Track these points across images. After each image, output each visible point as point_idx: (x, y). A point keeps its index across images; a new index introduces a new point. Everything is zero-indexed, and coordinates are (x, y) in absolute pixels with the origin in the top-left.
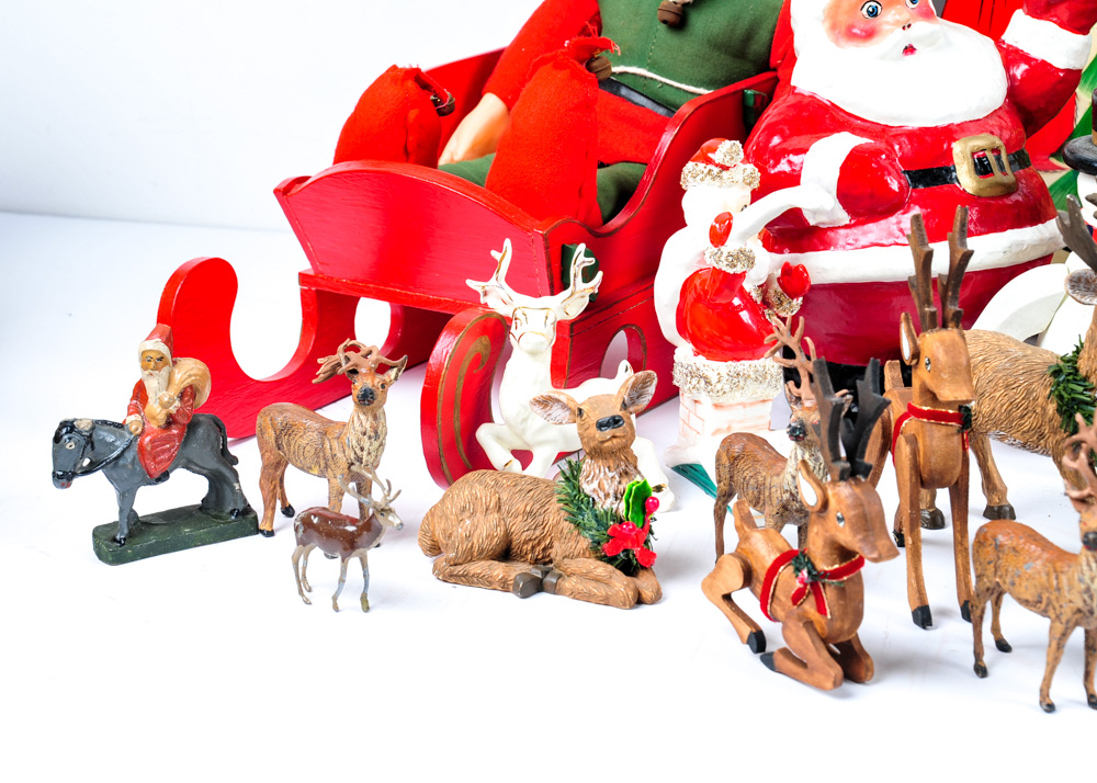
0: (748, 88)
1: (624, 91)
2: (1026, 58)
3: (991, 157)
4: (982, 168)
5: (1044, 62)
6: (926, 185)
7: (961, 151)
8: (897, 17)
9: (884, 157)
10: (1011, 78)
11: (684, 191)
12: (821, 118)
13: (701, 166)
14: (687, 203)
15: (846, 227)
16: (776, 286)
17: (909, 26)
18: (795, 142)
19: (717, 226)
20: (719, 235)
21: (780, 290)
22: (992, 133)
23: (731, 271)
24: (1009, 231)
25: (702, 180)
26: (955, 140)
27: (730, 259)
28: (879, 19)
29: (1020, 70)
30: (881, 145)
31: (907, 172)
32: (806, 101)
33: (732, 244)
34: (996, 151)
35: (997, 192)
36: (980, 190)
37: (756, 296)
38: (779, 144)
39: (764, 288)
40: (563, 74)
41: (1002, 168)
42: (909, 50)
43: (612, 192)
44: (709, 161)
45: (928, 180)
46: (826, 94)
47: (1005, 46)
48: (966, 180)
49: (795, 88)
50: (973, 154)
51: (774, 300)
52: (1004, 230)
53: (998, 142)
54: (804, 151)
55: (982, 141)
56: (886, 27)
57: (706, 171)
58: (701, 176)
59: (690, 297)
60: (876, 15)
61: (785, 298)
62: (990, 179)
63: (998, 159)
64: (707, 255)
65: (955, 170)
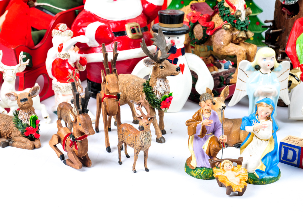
0: (77, 10)
1: (44, 10)
2: (147, 3)
3: (136, 29)
4: (133, 31)
5: (152, 4)
6: (119, 36)
7: (128, 27)
9: (107, 28)
10: (144, 8)
11: (52, 37)
12: (91, 18)
13: (56, 30)
14: (53, 41)
15: (98, 47)
16: (78, 63)
18: (84, 24)
19: (59, 47)
20: (60, 49)
21: (79, 64)
22: (136, 22)
23: (63, 59)
25: (57, 34)
26: (126, 24)
27: (63, 56)
29: (146, 6)
30: (107, 25)
31: (114, 32)
32: (87, 13)
33: (63, 52)
34: (137, 27)
35: (137, 38)
36: (133, 37)
37: (73, 66)
38: (80, 25)
39: (75, 63)
40: (19, 5)
41: (139, 31)
43: (38, 37)
44: (58, 29)
45: (119, 34)
46: (93, 12)
48: (129, 35)
49: (85, 10)
50: (131, 28)
51: (78, 66)
53: (138, 24)
54: (86, 27)
55: (133, 24)
57: (57, 32)
58: (56, 33)
59: (55, 66)
61: (81, 66)
62: (135, 34)
63: (138, 29)
64: (57, 55)
65: (126, 32)
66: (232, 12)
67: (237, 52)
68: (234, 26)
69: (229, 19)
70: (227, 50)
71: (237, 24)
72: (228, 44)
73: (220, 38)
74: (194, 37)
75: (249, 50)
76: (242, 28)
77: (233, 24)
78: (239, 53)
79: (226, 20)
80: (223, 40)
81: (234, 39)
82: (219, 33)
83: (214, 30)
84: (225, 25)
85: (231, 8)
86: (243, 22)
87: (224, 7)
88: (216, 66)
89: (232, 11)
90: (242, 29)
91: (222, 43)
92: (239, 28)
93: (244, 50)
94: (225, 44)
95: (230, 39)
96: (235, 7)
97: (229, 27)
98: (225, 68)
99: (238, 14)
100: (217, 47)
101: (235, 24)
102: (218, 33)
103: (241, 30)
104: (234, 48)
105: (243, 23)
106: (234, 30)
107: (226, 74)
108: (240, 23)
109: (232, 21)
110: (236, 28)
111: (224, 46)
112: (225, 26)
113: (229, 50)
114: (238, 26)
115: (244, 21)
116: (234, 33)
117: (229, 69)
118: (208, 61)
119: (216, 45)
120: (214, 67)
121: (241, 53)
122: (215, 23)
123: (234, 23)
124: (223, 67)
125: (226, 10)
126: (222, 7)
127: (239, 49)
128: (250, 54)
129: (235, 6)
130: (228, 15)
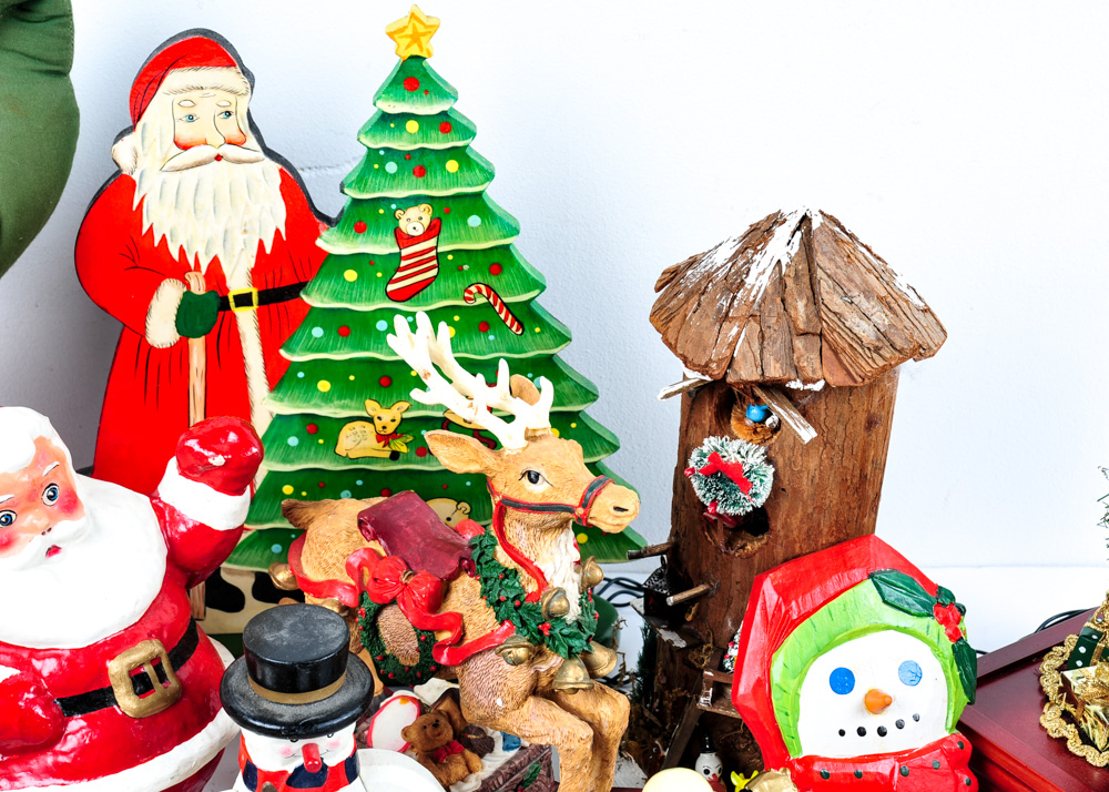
2: (183, 519)
6: (83, 712)
8: (35, 521)
17: (50, 530)
22: (150, 637)
24: (176, 748)
26: (110, 658)
28: (14, 526)
30: (26, 675)
31: (58, 699)
34: (156, 659)
36: (142, 710)
42: (54, 550)
45: (85, 705)
47: (161, 505)
50: (130, 673)
52: (171, 749)
53: (158, 648)
55: (140, 653)
56: (23, 536)
60: (11, 523)
63: (159, 670)
65: (112, 692)
66: (532, 588)
67: (558, 741)
68: (541, 642)
69: (521, 618)
70: (519, 729)
71: (551, 636)
72: (519, 705)
73: (488, 683)
74: (384, 649)
75: (603, 716)
76: (570, 648)
77: (538, 637)
78: (566, 747)
79: (507, 619)
80: (502, 690)
81: (544, 682)
82: (484, 663)
83: (464, 652)
84: (509, 650)
85: (523, 573)
86: (575, 630)
87: (499, 566)
88: (473, 751)
89: (529, 582)
90: (574, 651)
91: (499, 702)
92: (564, 651)
93: (584, 737)
94: (510, 705)
95: (528, 688)
96: (542, 574)
97: (521, 652)
98: (507, 748)
99: (557, 605)
100: (481, 712)
101: (547, 638)
102: (478, 664)
103: (571, 654)
104: (547, 722)
105: (576, 634)
106: (540, 653)
107: (512, 776)
108: (565, 631)
109: (534, 625)
110: (548, 646)
111: (505, 711)
112: (510, 653)
113: (527, 728)
114: (557, 643)
115: (579, 625)
116: (543, 668)
117: (523, 748)
118: (442, 737)
119: (474, 703)
120: (468, 753)
121: (575, 745)
122: (466, 619)
123: (540, 632)
124: (499, 744)
125: (507, 577)
126: (492, 564)
127: (566, 733)
128: (605, 731)
129: (539, 570)
130: (517, 603)
